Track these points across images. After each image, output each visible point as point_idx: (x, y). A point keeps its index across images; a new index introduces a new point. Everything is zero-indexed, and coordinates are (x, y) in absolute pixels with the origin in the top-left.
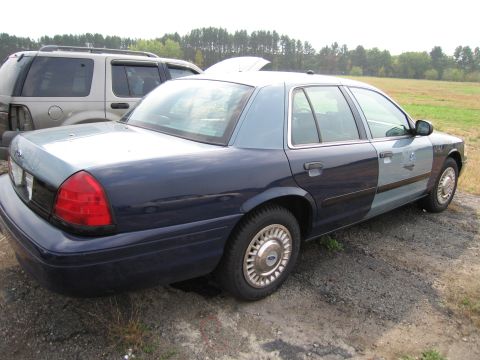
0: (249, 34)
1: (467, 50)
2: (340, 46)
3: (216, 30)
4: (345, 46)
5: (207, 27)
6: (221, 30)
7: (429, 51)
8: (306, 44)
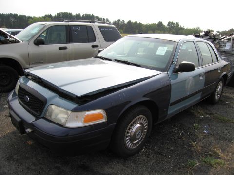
0: (82, 15)
1: (172, 23)
2: (121, 20)
3: (67, 13)
4: (123, 21)
5: (64, 12)
6: (69, 13)
7: (157, 23)
8: (107, 19)
